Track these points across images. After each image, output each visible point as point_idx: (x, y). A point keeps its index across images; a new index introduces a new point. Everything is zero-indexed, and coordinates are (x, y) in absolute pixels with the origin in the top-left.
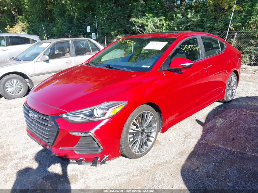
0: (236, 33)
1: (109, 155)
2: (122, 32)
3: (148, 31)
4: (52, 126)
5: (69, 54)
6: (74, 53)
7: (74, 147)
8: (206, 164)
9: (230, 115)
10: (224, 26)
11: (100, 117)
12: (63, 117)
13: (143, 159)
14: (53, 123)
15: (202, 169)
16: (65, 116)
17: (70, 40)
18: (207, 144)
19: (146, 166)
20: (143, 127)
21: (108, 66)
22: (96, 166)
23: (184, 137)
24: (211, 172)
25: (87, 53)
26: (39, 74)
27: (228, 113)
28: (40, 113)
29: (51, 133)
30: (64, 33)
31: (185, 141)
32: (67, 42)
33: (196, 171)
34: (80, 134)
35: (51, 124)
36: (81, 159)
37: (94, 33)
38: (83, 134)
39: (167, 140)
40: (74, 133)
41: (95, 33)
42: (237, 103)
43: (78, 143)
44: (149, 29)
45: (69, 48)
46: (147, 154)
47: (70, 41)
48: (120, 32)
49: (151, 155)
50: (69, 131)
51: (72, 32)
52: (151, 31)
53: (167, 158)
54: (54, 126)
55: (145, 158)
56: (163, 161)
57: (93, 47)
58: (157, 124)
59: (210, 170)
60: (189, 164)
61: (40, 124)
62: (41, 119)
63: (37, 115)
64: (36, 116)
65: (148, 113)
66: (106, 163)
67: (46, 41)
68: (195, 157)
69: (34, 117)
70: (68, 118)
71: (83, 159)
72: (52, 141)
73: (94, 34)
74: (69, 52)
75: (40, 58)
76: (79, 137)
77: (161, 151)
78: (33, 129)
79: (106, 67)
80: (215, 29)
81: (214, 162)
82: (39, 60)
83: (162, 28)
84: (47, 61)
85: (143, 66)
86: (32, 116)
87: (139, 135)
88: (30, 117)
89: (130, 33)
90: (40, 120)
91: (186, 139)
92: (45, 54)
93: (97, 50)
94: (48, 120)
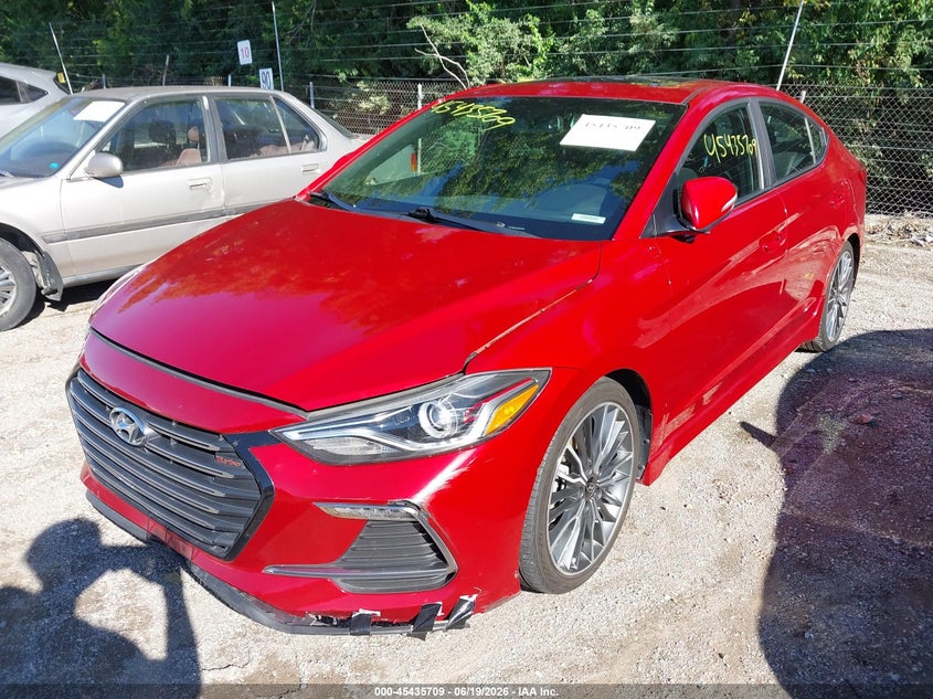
0: (804, 93)
1: (477, 592)
2: (375, 71)
3: (479, 69)
4: (237, 478)
5: (197, 151)
6: (223, 149)
7: (331, 565)
8: (832, 604)
9: (848, 399)
10: (756, 64)
11: (447, 438)
12: (286, 441)
13: (590, 593)
14: (239, 464)
15: (828, 626)
16: (293, 435)
17: (204, 94)
18: (807, 520)
19: (609, 623)
20: (591, 466)
21: (418, 211)
22: (423, 638)
23: (716, 494)
24: (863, 639)
25: (263, 150)
26: (84, 234)
27: (838, 394)
28: (171, 421)
29: (230, 508)
30: (143, 61)
31: (722, 510)
32: (192, 102)
33: (807, 635)
34: (360, 512)
35: (230, 468)
36: (362, 611)
37: (265, 70)
38: (372, 513)
39: (656, 507)
40: (338, 509)
41: (270, 70)
42: (855, 355)
43: (353, 549)
44: (483, 63)
45: (200, 126)
46: (599, 570)
47: (205, 99)
48: (369, 70)
49: (615, 574)
50: (317, 501)
51: (173, 59)
52: (491, 69)
53: (682, 586)
54: (243, 478)
55: (597, 589)
56: (668, 598)
57: (291, 128)
58: (635, 454)
59: (858, 632)
60: (773, 610)
61: (168, 467)
62: (173, 443)
63: (151, 426)
64: (147, 431)
65: (611, 409)
66: (469, 626)
67: (105, 96)
68: (784, 578)
69: (140, 434)
70: (309, 443)
71: (370, 612)
72: (229, 540)
73: (266, 74)
74: (201, 144)
75: (86, 164)
76: (358, 524)
77: (647, 553)
78: (129, 482)
79: (410, 215)
80: (726, 75)
81: (859, 597)
82: (80, 173)
83: (531, 62)
84: (114, 180)
85: (577, 217)
86: (130, 428)
87: (579, 500)
88: (119, 433)
89: (405, 73)
90: (168, 447)
91: (723, 502)
92: (101, 151)
93: (307, 137)
94: (213, 453)
